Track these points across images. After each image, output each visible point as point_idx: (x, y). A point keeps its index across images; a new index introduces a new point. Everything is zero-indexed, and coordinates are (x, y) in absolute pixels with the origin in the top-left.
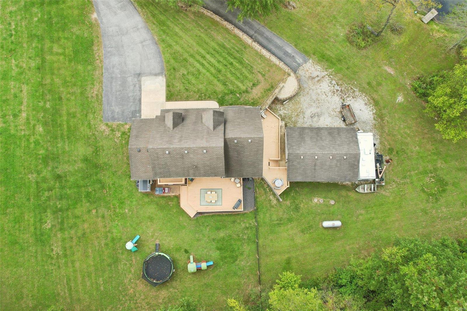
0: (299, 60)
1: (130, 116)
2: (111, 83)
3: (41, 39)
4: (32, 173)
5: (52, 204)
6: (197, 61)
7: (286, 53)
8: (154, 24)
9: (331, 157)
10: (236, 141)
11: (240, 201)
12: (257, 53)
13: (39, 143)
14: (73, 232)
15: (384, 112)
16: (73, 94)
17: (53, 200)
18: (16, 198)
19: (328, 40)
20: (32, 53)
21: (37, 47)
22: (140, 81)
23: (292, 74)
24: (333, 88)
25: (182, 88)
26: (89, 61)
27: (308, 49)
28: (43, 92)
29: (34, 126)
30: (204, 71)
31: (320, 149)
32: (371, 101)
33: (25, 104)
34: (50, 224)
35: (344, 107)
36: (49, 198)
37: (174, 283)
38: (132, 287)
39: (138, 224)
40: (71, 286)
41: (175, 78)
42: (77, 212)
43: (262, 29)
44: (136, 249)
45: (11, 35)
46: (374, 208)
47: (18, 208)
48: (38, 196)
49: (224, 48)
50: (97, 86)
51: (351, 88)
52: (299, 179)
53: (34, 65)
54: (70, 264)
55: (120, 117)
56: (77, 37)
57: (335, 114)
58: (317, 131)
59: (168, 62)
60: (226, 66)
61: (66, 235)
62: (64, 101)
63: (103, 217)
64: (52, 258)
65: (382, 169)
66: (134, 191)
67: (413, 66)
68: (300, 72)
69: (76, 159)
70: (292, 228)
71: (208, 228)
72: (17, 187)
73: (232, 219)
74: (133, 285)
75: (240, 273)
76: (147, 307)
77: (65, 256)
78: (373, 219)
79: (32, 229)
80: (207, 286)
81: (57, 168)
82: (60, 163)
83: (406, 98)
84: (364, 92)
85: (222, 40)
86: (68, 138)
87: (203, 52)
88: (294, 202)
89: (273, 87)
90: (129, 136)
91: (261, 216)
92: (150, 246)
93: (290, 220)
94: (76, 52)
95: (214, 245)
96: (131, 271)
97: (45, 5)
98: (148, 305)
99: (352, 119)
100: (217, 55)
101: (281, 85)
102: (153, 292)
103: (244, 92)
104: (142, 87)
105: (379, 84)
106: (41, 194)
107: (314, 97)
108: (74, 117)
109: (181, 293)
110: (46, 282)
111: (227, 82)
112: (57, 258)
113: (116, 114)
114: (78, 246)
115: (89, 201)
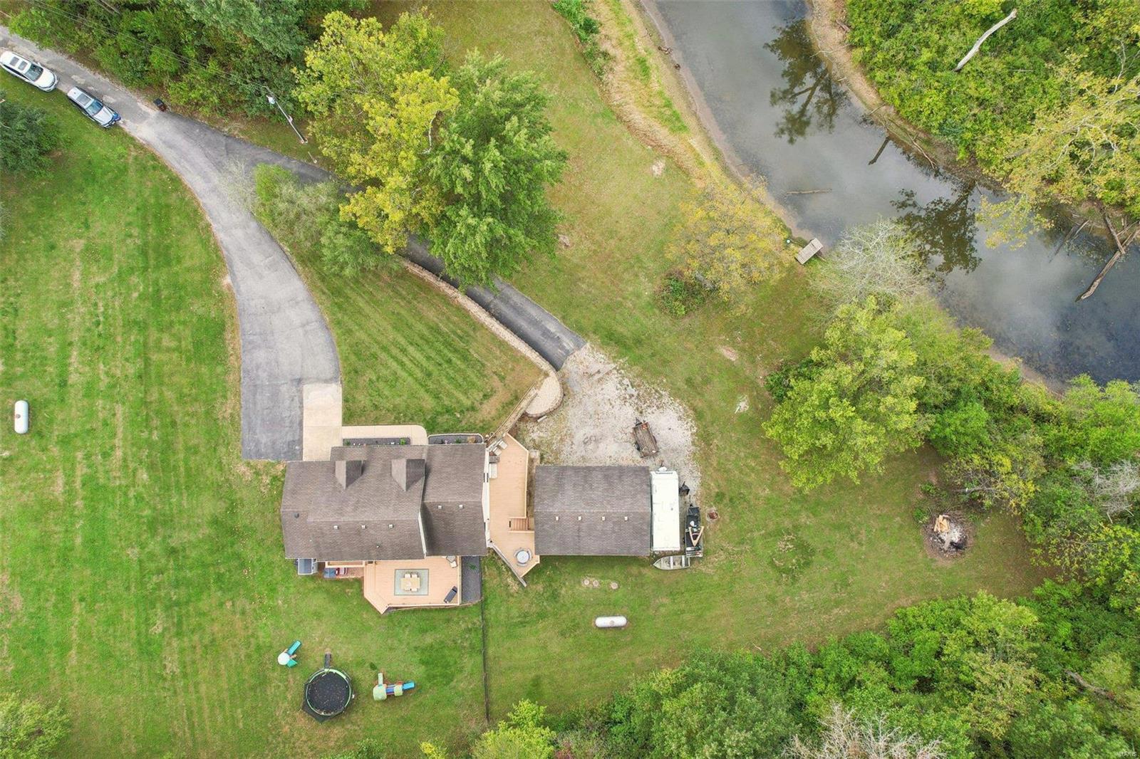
0: (568, 343)
1: (285, 450)
2: (254, 395)
3: (143, 326)
4: (133, 547)
5: (163, 594)
6: (393, 357)
7: (546, 333)
8: (324, 293)
9: (604, 518)
10: (440, 507)
11: (455, 590)
12: (494, 337)
13: (143, 499)
14: (196, 638)
15: (711, 429)
16: (193, 415)
17: (164, 588)
18: (109, 587)
19: (621, 304)
20: (130, 351)
21: (137, 341)
22: (301, 391)
23: (552, 373)
24: (623, 392)
25: (368, 403)
26: (218, 358)
27: (584, 322)
28: (147, 414)
29: (135, 471)
30: (404, 374)
31: (587, 504)
32: (691, 412)
33: (120, 435)
34: (161, 627)
35: (639, 425)
36: (158, 586)
37: (354, 716)
38: (287, 723)
39: (298, 624)
40: (193, 723)
41: (356, 387)
42: (204, 606)
43: (509, 292)
44: (294, 663)
45: (98, 324)
46: (686, 595)
47: (113, 602)
48: (141, 583)
49: (439, 333)
50: (231, 401)
51: (657, 391)
52: (554, 551)
53: (132, 371)
54: (192, 689)
55: (269, 451)
56: (200, 318)
57: (625, 437)
58: (585, 473)
59: (346, 359)
60: (440, 365)
61: (186, 642)
62: (180, 428)
63: (243, 613)
64: (165, 679)
65: (699, 532)
66: (291, 571)
67: (775, 341)
68: (569, 366)
69: (200, 521)
70: (545, 629)
71: (408, 629)
72: (110, 570)
73: (443, 616)
74: (289, 720)
75: (457, 700)
76: (310, 754)
77: (185, 675)
78: (683, 612)
79: (134, 635)
80: (405, 720)
81: (170, 537)
82: (174, 529)
83: (753, 405)
84: (679, 398)
85: (435, 319)
86: (187, 487)
87: (402, 341)
88: (550, 585)
89: (517, 398)
90: (283, 483)
91: (492, 610)
92: (317, 659)
93: (542, 616)
94: (198, 344)
95: (417, 657)
96: (286, 698)
97: (149, 270)
98: (312, 750)
99: (651, 446)
100: (426, 347)
101: (532, 393)
102: (320, 730)
103: (468, 410)
104: (305, 401)
105: (707, 381)
106: (146, 579)
107: (591, 410)
108: (196, 453)
109: (363, 731)
110: (155, 716)
111: (440, 393)
112: (173, 680)
113: (262, 446)
114: (204, 660)
115: (221, 588)
